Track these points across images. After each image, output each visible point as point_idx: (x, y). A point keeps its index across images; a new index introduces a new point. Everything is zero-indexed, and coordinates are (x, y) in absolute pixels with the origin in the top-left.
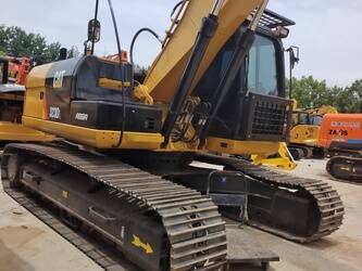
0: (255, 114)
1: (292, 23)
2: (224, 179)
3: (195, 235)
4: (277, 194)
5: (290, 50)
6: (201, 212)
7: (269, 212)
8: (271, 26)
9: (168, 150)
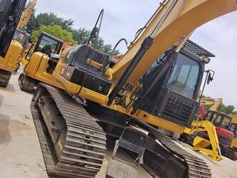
0: (168, 102)
1: (213, 56)
2: (142, 139)
3: (83, 147)
4: (171, 158)
5: (208, 71)
6: (94, 137)
7: (163, 168)
8: (201, 55)
9: (110, 107)
